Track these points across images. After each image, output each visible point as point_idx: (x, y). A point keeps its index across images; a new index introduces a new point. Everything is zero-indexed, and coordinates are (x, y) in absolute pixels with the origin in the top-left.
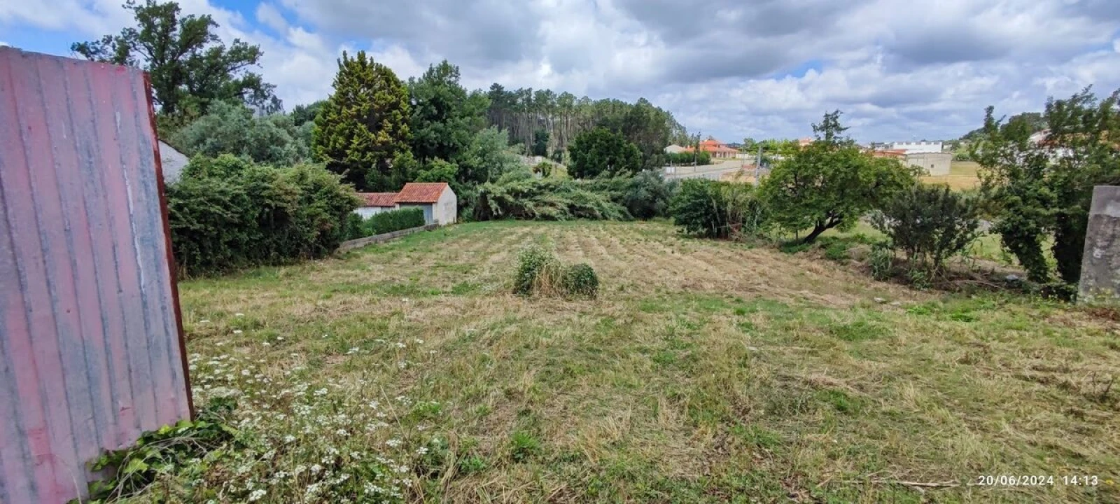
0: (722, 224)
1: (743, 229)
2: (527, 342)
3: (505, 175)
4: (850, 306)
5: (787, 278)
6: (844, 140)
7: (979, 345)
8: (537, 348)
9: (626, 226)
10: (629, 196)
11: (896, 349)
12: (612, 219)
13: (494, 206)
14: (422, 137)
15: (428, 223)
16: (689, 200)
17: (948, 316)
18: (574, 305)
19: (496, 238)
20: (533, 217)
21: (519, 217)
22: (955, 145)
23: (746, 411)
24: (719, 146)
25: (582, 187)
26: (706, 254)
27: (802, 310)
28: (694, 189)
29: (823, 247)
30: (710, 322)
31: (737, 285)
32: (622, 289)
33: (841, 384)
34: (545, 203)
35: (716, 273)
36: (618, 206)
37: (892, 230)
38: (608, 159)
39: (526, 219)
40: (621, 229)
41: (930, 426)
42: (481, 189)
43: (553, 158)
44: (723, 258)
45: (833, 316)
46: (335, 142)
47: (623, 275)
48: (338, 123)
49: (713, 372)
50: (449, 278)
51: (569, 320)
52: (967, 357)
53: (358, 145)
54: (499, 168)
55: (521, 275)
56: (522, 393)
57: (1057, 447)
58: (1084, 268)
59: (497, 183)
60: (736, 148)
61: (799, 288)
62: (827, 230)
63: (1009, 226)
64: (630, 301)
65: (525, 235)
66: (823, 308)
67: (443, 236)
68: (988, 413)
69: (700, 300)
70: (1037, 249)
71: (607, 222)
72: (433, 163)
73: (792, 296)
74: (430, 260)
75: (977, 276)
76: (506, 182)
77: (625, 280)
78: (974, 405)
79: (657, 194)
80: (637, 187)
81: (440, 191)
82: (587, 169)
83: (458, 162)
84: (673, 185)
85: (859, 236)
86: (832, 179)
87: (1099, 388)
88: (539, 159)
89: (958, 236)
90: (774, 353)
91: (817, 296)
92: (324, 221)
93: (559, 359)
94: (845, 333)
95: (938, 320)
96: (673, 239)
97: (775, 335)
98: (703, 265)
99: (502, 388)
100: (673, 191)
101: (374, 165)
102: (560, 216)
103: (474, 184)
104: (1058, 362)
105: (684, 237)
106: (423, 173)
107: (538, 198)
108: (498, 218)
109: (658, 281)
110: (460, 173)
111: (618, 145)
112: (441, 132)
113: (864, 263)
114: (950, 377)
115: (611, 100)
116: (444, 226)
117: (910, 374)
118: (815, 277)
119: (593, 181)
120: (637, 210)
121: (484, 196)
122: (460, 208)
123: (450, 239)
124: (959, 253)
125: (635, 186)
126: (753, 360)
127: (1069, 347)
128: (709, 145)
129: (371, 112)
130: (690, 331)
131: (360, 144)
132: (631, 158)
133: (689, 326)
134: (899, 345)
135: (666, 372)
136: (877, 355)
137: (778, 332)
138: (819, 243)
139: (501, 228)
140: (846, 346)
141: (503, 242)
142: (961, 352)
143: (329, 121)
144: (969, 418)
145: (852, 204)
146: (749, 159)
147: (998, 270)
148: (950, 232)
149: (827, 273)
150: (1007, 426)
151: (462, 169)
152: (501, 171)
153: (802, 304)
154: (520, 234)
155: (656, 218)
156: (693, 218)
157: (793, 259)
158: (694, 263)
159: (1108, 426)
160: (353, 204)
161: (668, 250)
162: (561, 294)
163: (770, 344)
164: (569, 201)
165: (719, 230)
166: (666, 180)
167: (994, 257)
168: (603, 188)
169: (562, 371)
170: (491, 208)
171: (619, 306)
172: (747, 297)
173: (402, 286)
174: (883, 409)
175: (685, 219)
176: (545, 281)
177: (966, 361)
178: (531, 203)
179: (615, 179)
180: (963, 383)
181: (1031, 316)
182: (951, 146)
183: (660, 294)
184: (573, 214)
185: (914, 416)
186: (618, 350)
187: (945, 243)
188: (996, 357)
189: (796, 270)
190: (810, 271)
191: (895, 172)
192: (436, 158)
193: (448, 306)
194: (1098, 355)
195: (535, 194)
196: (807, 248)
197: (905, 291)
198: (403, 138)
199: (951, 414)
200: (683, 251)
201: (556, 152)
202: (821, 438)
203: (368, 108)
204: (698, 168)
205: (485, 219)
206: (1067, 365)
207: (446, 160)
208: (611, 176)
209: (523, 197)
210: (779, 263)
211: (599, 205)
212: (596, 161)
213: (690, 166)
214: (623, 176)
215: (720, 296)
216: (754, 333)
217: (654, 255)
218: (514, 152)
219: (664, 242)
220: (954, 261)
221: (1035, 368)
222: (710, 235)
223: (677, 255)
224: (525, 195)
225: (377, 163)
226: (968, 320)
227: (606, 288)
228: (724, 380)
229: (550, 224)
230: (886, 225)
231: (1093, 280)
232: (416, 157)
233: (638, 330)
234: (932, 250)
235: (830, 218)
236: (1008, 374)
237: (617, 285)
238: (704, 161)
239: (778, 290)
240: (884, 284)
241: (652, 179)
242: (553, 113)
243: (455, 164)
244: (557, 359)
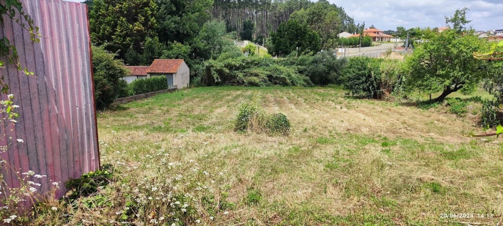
0: (378, 89)
1: (392, 93)
2: (248, 157)
3: (223, 55)
5: (420, 125)
6: (467, 29)
8: (253, 159)
9: (308, 90)
10: (311, 69)
12: (298, 85)
13: (215, 75)
14: (165, 27)
15: (170, 87)
16: (354, 72)
18: (274, 139)
19: (217, 98)
20: (242, 84)
21: (233, 84)
23: (379, 192)
24: (378, 33)
25: (278, 63)
26: (364, 109)
28: (358, 64)
29: (448, 104)
30: (363, 149)
31: (385, 129)
32: (305, 131)
33: (439, 180)
34: (252, 74)
35: (370, 121)
36: (303, 77)
37: (497, 93)
38: (296, 43)
39: (238, 85)
40: (305, 92)
41: (486, 200)
42: (206, 64)
43: (256, 42)
44: (377, 112)
46: (104, 29)
47: (306, 122)
48: (106, 17)
50: (190, 123)
51: (272, 146)
53: (120, 32)
54: (219, 49)
55: (239, 119)
59: (218, 60)
60: (390, 34)
61: (428, 132)
62: (452, 93)
64: (311, 138)
65: (237, 97)
66: (443, 144)
67: (180, 96)
69: (358, 138)
71: (295, 87)
72: (173, 45)
73: (422, 137)
74: (175, 112)
76: (224, 59)
77: (308, 125)
79: (332, 68)
80: (317, 63)
81: (178, 65)
82: (281, 50)
83: (190, 45)
84: (343, 61)
85: (475, 97)
88: (246, 43)
90: (401, 165)
91: (440, 137)
92: (104, 85)
93: (267, 165)
96: (342, 99)
97: (405, 156)
98: (362, 116)
99: (237, 177)
100: (343, 66)
101: (131, 47)
102: (262, 83)
103: (202, 61)
105: (349, 97)
106: (166, 52)
107: (246, 70)
108: (218, 84)
109: (331, 126)
110: (192, 52)
111: (304, 32)
112: (178, 23)
113: (477, 115)
116: (181, 89)
117: (485, 176)
118: (441, 125)
119: (286, 59)
120: (316, 79)
121: (208, 69)
122: (191, 77)
123: (186, 98)
125: (315, 62)
126: (387, 168)
128: (370, 32)
129: (129, 9)
130: (349, 153)
131: (122, 31)
132: (313, 42)
133: (349, 151)
134: (483, 162)
135: (332, 173)
136: (467, 167)
138: (446, 102)
139: (221, 91)
140: (449, 162)
141: (223, 100)
143: (100, 15)
146: (400, 42)
149: (450, 122)
151: (193, 50)
152: (220, 51)
153: (429, 142)
154: (235, 95)
156: (356, 84)
157: (426, 112)
158: (356, 115)
160: (122, 74)
161: (338, 107)
162: (266, 132)
163: (400, 160)
164: (268, 73)
165: (375, 93)
166: (338, 57)
168: (292, 63)
169: (270, 171)
170: (213, 77)
171: (303, 140)
172: (391, 136)
173: (160, 127)
174: (462, 192)
175: (351, 85)
176: (255, 123)
178: (241, 74)
179: (301, 57)
183: (332, 134)
184: (271, 82)
185: (479, 196)
186: (303, 161)
189: (428, 120)
190: (438, 121)
192: (175, 42)
195: (244, 68)
196: (437, 106)
198: (152, 27)
200: (349, 108)
201: (258, 38)
202: (420, 203)
203: (127, 6)
204: (362, 49)
205: (209, 85)
207: (182, 43)
208: (299, 55)
209: (235, 70)
210: (416, 116)
211: (289, 76)
212: (288, 44)
213: (356, 47)
214: (307, 55)
215: (372, 136)
216: (391, 155)
217: (329, 110)
218: (229, 38)
219: (336, 101)
222: (368, 97)
223: (344, 109)
224: (237, 68)
225: (134, 45)
227: (296, 131)
228: (368, 176)
229: (255, 89)
232: (160, 41)
233: (316, 152)
235: (455, 84)
237: (302, 128)
238: (367, 44)
239: (413, 133)
241: (328, 56)
242: (256, 8)
243: (188, 46)
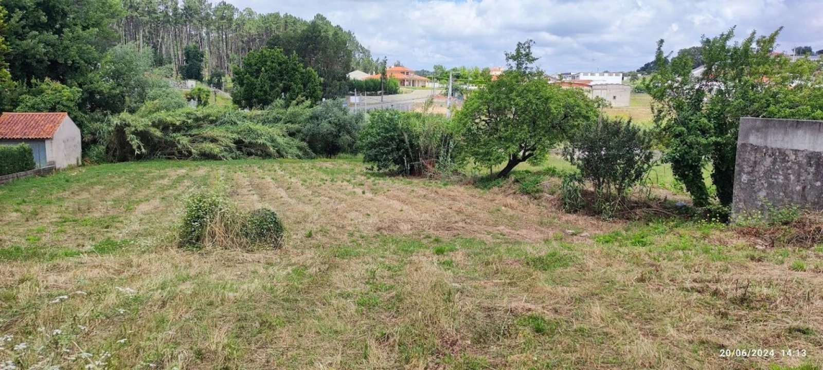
0: (415, 160)
1: (437, 165)
2: (211, 299)
3: (149, 104)
4: (544, 240)
5: (483, 215)
6: (534, 70)
7: (652, 265)
8: (222, 304)
9: (307, 164)
10: (309, 130)
11: (584, 275)
12: (289, 157)
13: (135, 142)
14: (25, 51)
15: (40, 165)
16: (378, 134)
17: (629, 242)
18: (257, 256)
19: (140, 183)
20: (188, 156)
21: (170, 156)
22: (634, 77)
23: (454, 343)
24: (407, 74)
25: (251, 119)
26: (399, 193)
27: (500, 246)
28: (382, 121)
29: (517, 181)
30: (410, 262)
31: (434, 224)
32: (310, 235)
33: (537, 309)
34: (205, 139)
35: (410, 212)
36: (297, 142)
37: (580, 162)
38: (281, 85)
39: (180, 158)
40: (301, 167)
41: (612, 337)
42: (115, 120)
43: (210, 82)
44: (418, 197)
45: (529, 249)
47: (309, 220)
49: (419, 310)
50: (84, 235)
51: (255, 272)
52: (642, 276)
54: (140, 95)
55: (187, 224)
56: (215, 352)
57: (708, 342)
58: (735, 192)
59: (138, 113)
60: (425, 76)
61: (496, 224)
62: (521, 164)
63: (677, 155)
64: (321, 248)
65: (180, 179)
66: (519, 243)
67: (63, 182)
68: (657, 321)
69: (397, 243)
70: (699, 176)
71: (284, 160)
72: (44, 86)
73: (489, 233)
74: (51, 215)
75: (654, 204)
76: (150, 112)
77: (313, 225)
78: (647, 316)
79: (342, 127)
80: (317, 119)
81: (55, 124)
82: (256, 97)
83: (80, 86)
84: (359, 117)
85: (549, 169)
86: (525, 110)
87: (740, 292)
88: (192, 84)
89: (636, 166)
90: (475, 287)
91: (513, 231)
93: (251, 314)
94: (541, 264)
95: (620, 246)
96: (363, 178)
97: (476, 271)
98: (397, 205)
99: (191, 348)
100: (360, 124)
102: (225, 153)
103: (105, 115)
104: (713, 273)
105: (373, 175)
106: (29, 100)
107: (194, 132)
108: (140, 158)
109: (351, 225)
110: (84, 100)
111: (293, 69)
112: (53, 46)
113: (555, 196)
114: (629, 294)
115: (282, 15)
116: (64, 170)
117: (597, 294)
118: (510, 212)
119: (265, 112)
120: (319, 146)
121: (120, 130)
122: (85, 146)
123: (75, 186)
124: (637, 183)
125: (314, 118)
126: (456, 296)
127: (721, 261)
128: (397, 72)
130: (390, 273)
132: (309, 85)
133: (390, 268)
134: (588, 271)
135: (371, 315)
136: (569, 281)
137: (478, 268)
138: (513, 177)
139: (146, 170)
140: (542, 276)
141: (152, 187)
142: (637, 273)
144: (644, 327)
145: (544, 136)
146: (439, 88)
147: (670, 198)
148: (630, 162)
149: (522, 208)
150: (672, 330)
151: (86, 95)
152: (143, 98)
153: (498, 241)
154: (174, 177)
155: (341, 155)
156: (383, 154)
157: (488, 195)
158: (388, 203)
159: (744, 322)
161: (359, 191)
162: (240, 245)
163: (472, 279)
164: (235, 136)
165: (412, 167)
166: (351, 111)
167: (667, 185)
168: (277, 120)
169: (257, 325)
170: (131, 146)
171: (309, 254)
172: (445, 236)
173: (18, 249)
174: (575, 327)
175: (376, 156)
176: (218, 229)
177: (642, 280)
178: (185, 138)
179: (291, 110)
180: (639, 299)
181: (694, 238)
182: (630, 77)
183: (354, 238)
184: (241, 151)
185: (600, 331)
186: (317, 297)
187: (625, 174)
188: (665, 274)
189: (492, 206)
190: (505, 206)
191: (582, 104)
192: (47, 79)
193: (96, 267)
194: (741, 266)
195: (190, 127)
196: (501, 184)
197: (592, 222)
199: (629, 325)
200: (375, 192)
201: (213, 76)
202: (523, 357)
204: (385, 97)
205: (123, 159)
206: (719, 276)
207: (63, 82)
208: (287, 106)
209: (174, 131)
210: (475, 200)
211: (273, 141)
212: (267, 88)
213: (376, 95)
214: (300, 106)
215: (417, 237)
216: (456, 270)
217: (344, 196)
218: (159, 75)
219: (353, 181)
220: (634, 191)
221: (695, 281)
222: (402, 173)
223: (369, 195)
224: (177, 129)
226: (644, 245)
227: (292, 237)
228: (430, 315)
229: (213, 164)
230: (575, 157)
231: (742, 203)
232: (15, 78)
233: (336, 277)
234: (615, 180)
235: (523, 151)
236: (674, 288)
237: (303, 232)
238: (392, 91)
239: (476, 228)
240: (575, 216)
241: (335, 109)
242: (208, 26)
243: (76, 89)
244: (250, 313)
